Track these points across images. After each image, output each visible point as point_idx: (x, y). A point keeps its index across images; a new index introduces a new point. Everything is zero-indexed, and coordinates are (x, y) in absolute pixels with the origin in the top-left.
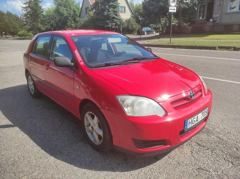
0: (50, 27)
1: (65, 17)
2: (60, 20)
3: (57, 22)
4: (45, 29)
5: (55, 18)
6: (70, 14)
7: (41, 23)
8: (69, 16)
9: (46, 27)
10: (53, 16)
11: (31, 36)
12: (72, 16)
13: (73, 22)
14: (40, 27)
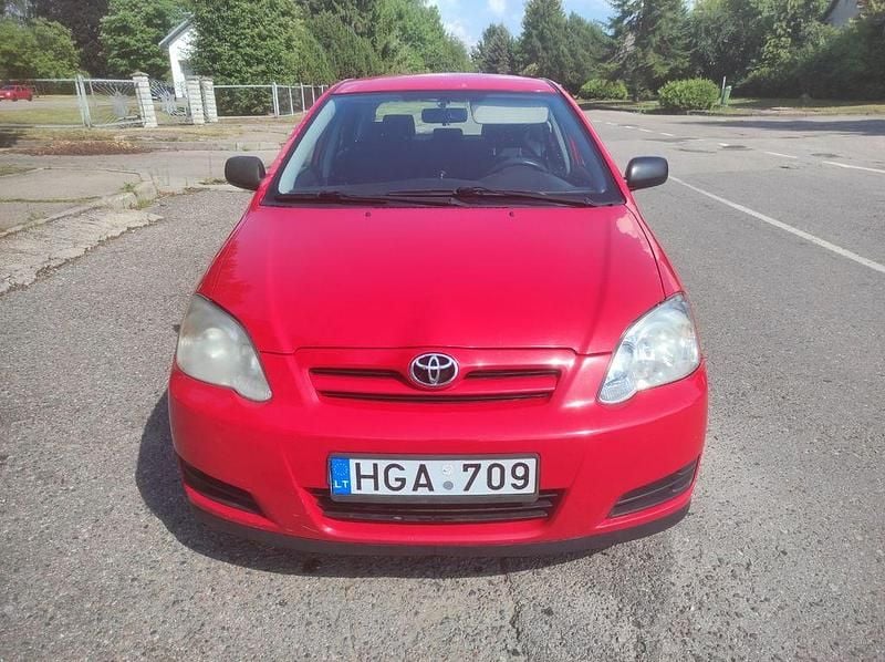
0: (687, 64)
1: (760, 20)
2: (735, 38)
3: (724, 43)
4: (665, 71)
5: (719, 29)
6: (785, 10)
7: (658, 50)
8: (779, 17)
9: (673, 64)
10: (714, 23)
11: (621, 98)
12: (793, 15)
13: (787, 41)
14: (652, 66)
